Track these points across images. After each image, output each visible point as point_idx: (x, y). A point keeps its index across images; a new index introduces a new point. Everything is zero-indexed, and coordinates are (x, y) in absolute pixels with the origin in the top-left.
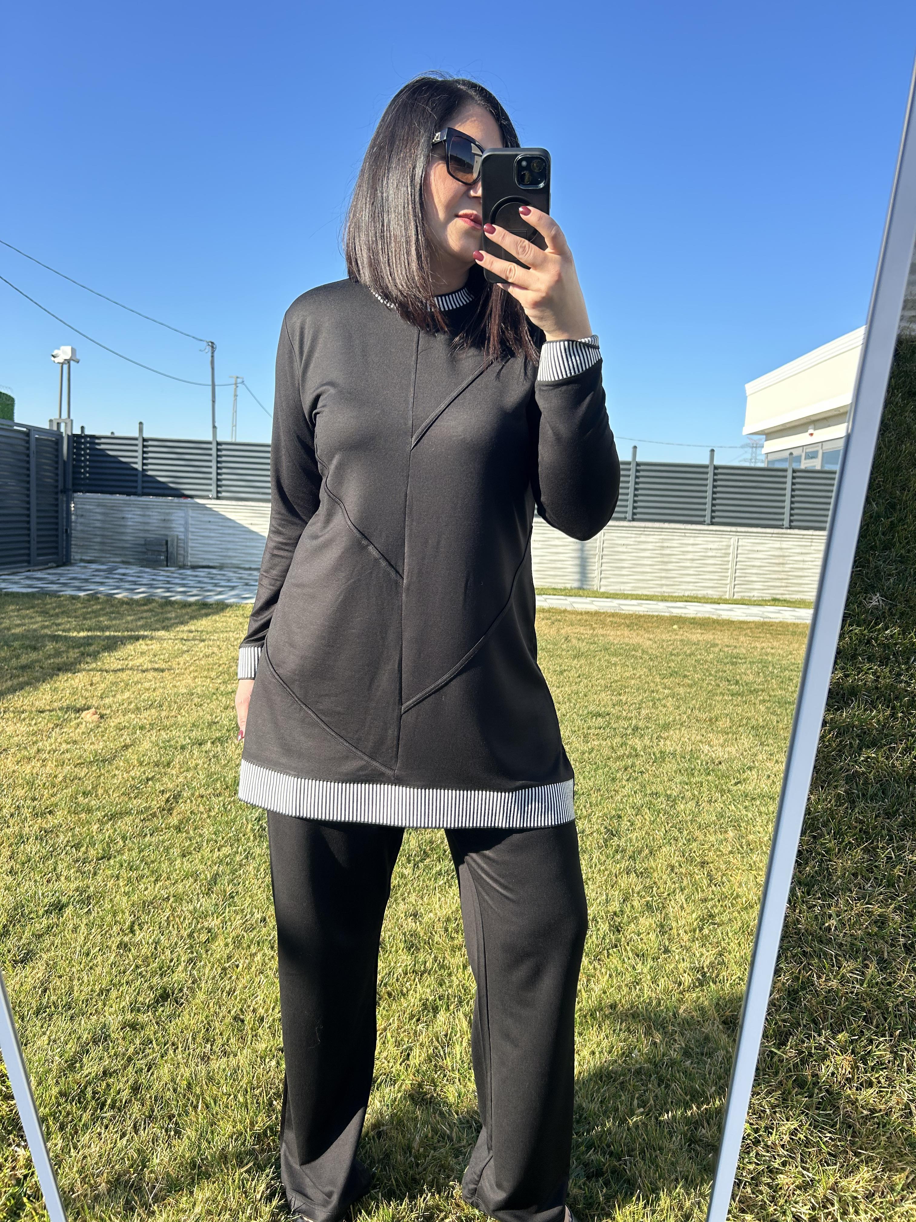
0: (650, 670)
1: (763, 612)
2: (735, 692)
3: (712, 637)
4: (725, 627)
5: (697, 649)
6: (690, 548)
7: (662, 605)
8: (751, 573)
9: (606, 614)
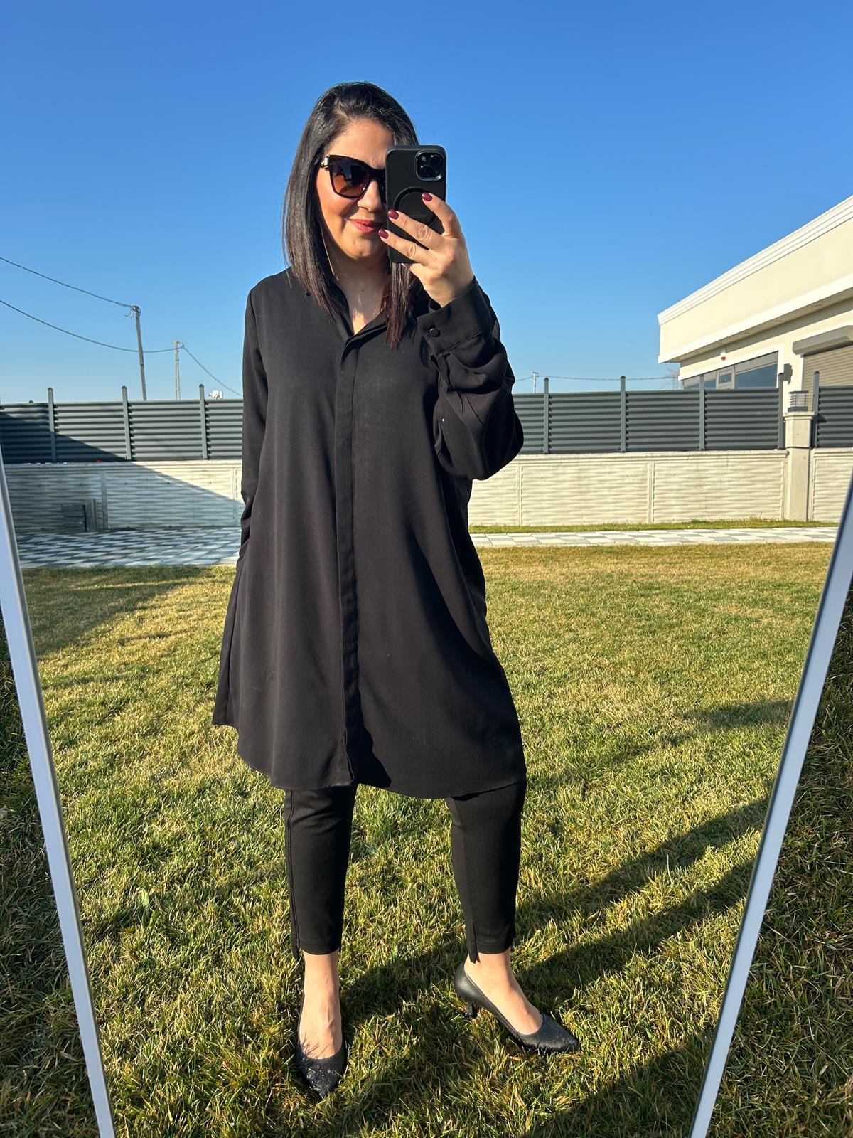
1: (683, 536)
3: (627, 567)
4: (642, 555)
6: (607, 477)
7: (580, 535)
8: (670, 497)
9: (523, 550)
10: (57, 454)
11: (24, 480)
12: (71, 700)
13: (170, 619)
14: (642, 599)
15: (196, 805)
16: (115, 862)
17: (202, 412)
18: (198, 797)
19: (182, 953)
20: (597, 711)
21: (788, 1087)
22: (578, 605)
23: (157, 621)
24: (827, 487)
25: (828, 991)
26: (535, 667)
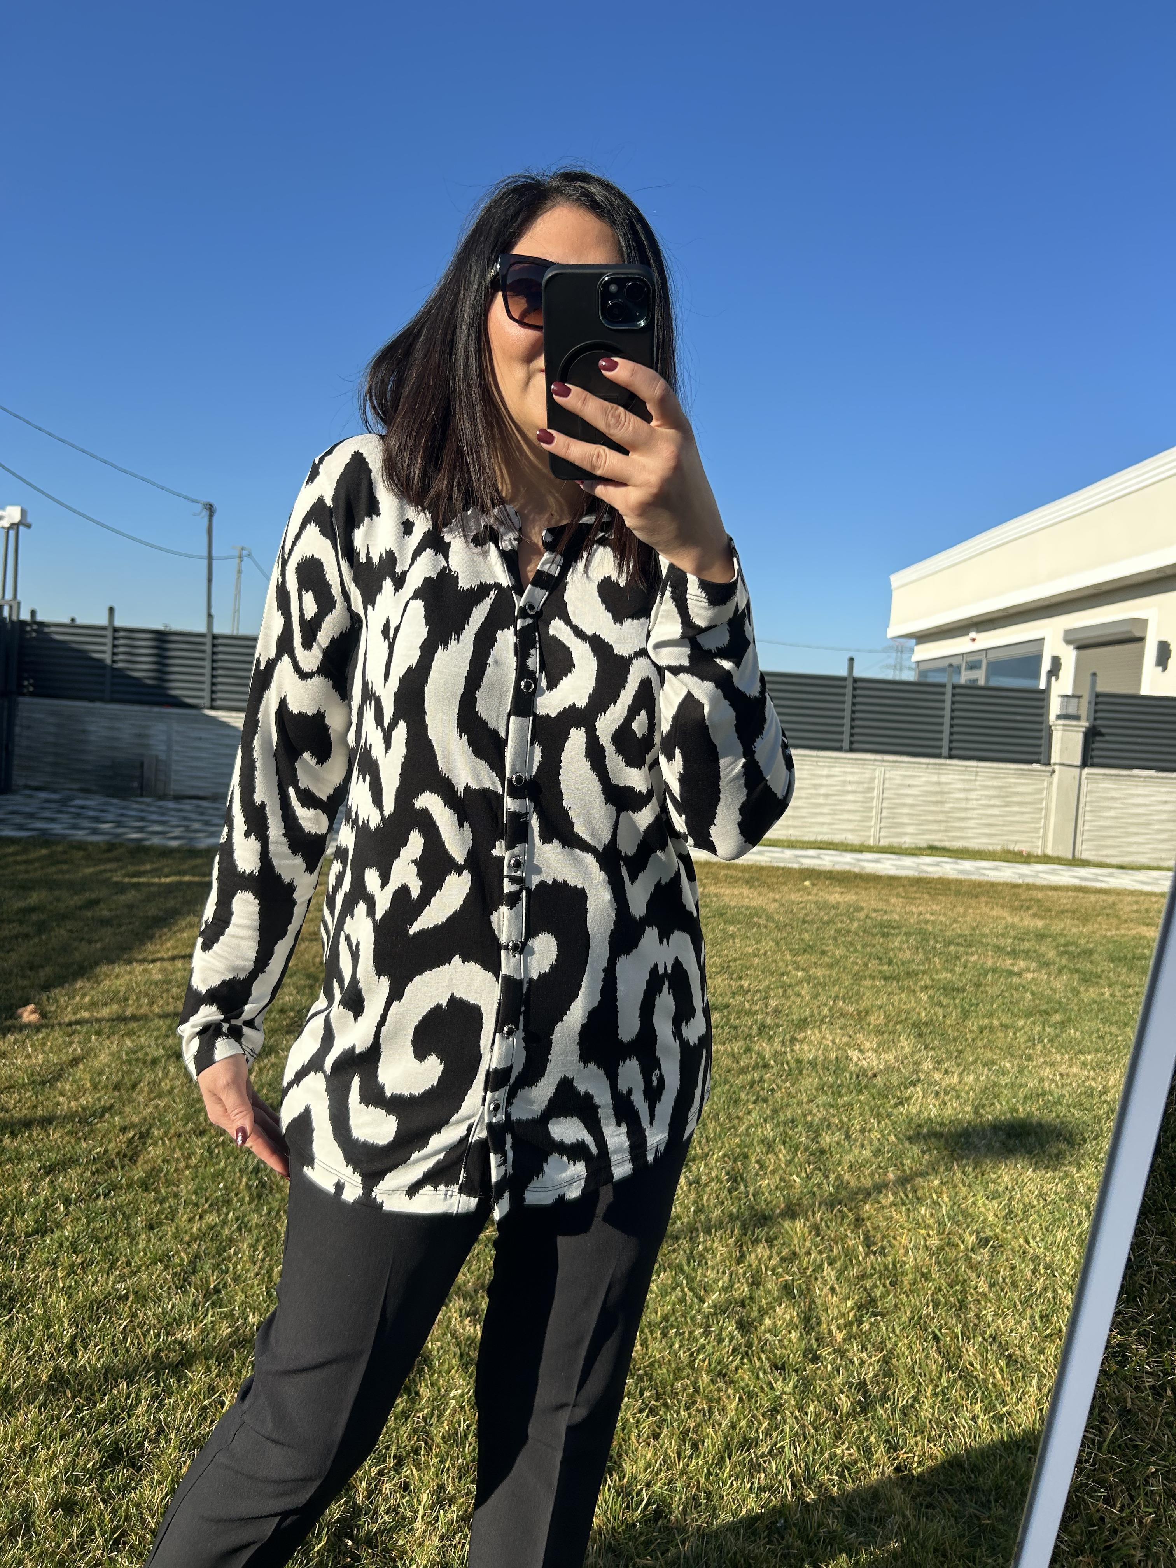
0: (777, 943)
1: (919, 864)
2: (888, 974)
3: (854, 898)
4: (871, 884)
5: (837, 915)
6: (824, 781)
7: (789, 853)
8: (902, 814)
20: (848, 1058)
24: (1100, 817)
26: (767, 1008)
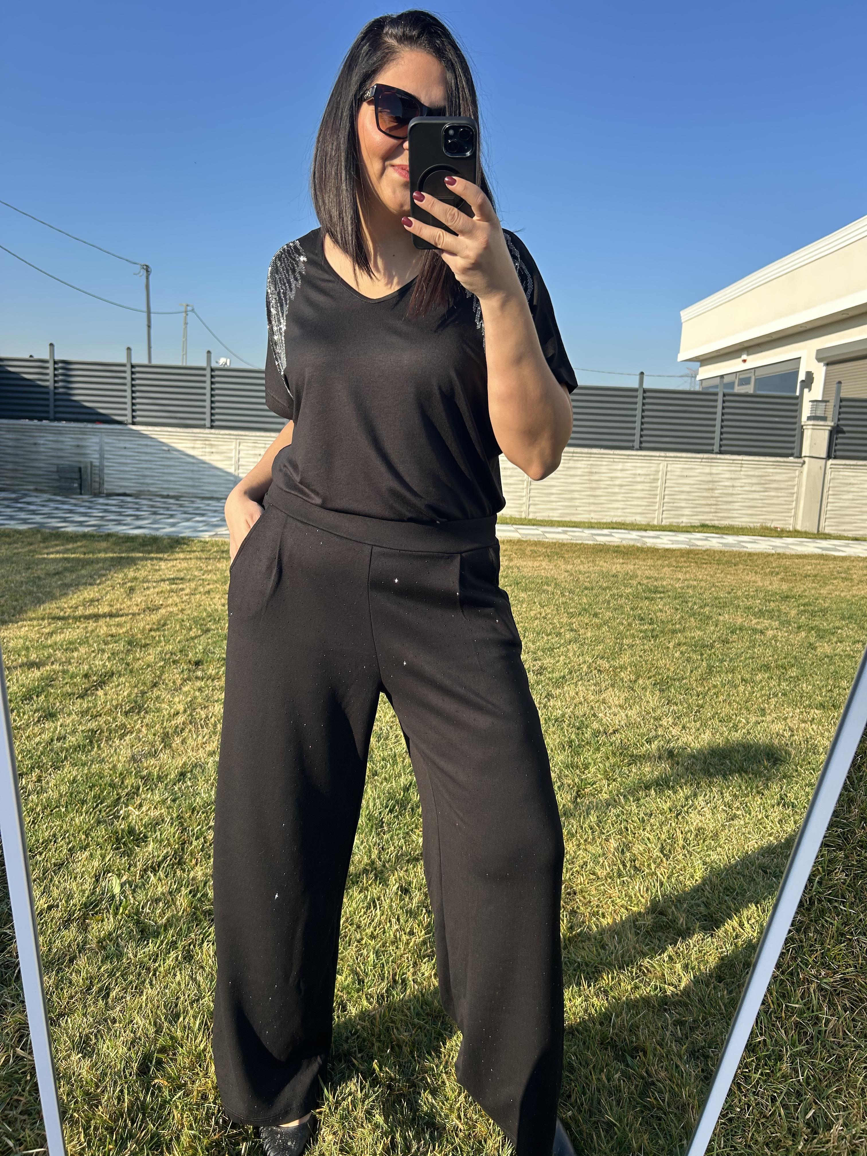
1: (690, 539)
4: (649, 556)
5: (614, 582)
6: (619, 474)
7: (588, 532)
8: (680, 499)
9: (528, 543)
10: (56, 412)
11: (19, 437)
12: (54, 671)
13: (162, 592)
14: (647, 603)
15: (176, 789)
16: (88, 845)
17: (208, 379)
18: (179, 781)
19: (151, 947)
20: (594, 715)
21: (772, 1130)
22: (580, 604)
23: (148, 592)
24: (840, 499)
25: (819, 1032)
26: (534, 666)
